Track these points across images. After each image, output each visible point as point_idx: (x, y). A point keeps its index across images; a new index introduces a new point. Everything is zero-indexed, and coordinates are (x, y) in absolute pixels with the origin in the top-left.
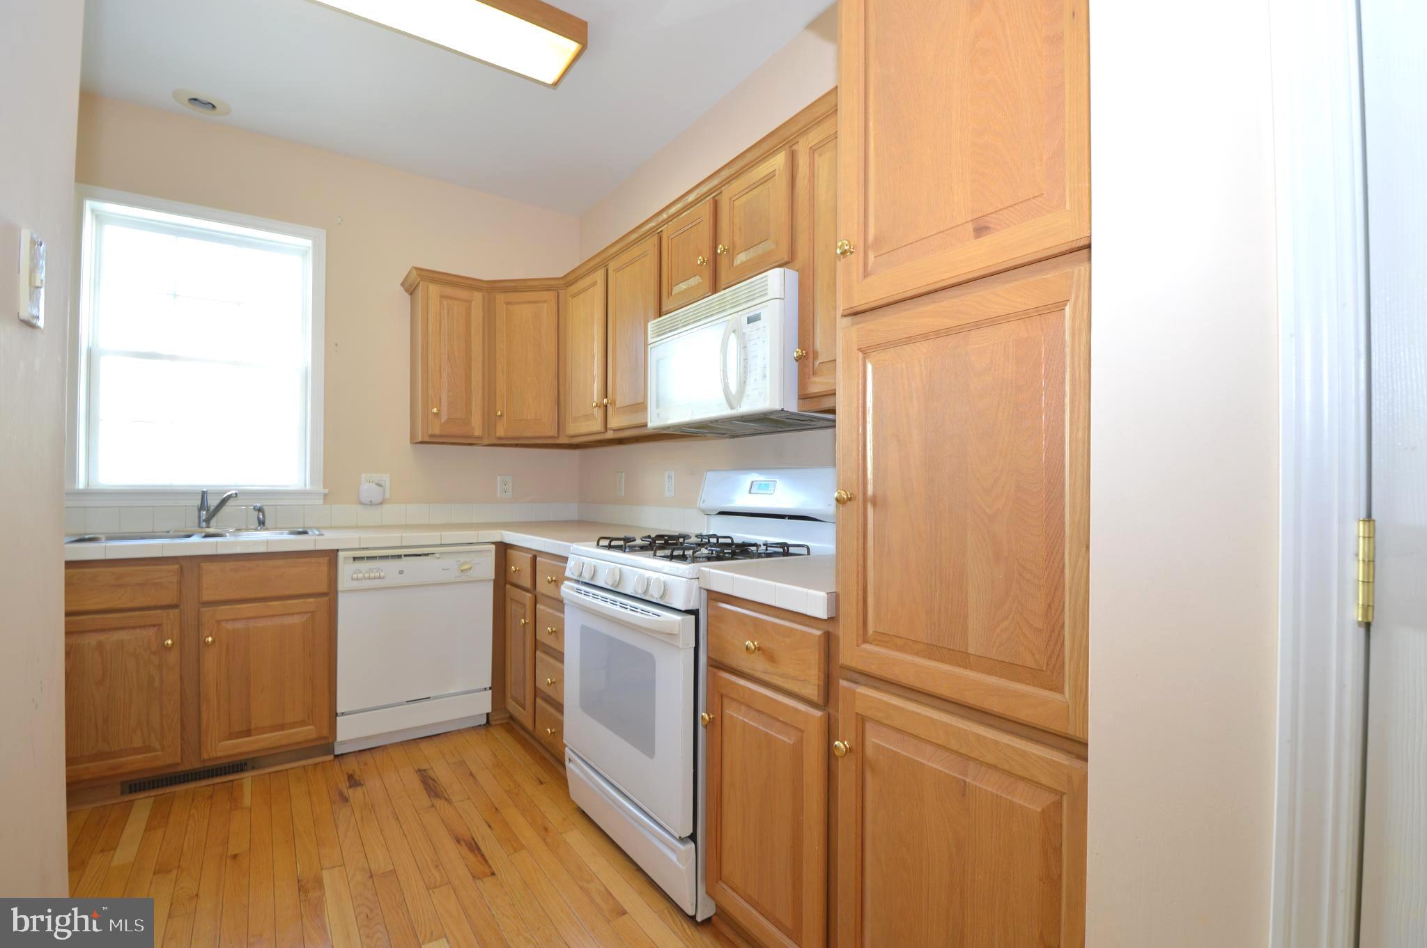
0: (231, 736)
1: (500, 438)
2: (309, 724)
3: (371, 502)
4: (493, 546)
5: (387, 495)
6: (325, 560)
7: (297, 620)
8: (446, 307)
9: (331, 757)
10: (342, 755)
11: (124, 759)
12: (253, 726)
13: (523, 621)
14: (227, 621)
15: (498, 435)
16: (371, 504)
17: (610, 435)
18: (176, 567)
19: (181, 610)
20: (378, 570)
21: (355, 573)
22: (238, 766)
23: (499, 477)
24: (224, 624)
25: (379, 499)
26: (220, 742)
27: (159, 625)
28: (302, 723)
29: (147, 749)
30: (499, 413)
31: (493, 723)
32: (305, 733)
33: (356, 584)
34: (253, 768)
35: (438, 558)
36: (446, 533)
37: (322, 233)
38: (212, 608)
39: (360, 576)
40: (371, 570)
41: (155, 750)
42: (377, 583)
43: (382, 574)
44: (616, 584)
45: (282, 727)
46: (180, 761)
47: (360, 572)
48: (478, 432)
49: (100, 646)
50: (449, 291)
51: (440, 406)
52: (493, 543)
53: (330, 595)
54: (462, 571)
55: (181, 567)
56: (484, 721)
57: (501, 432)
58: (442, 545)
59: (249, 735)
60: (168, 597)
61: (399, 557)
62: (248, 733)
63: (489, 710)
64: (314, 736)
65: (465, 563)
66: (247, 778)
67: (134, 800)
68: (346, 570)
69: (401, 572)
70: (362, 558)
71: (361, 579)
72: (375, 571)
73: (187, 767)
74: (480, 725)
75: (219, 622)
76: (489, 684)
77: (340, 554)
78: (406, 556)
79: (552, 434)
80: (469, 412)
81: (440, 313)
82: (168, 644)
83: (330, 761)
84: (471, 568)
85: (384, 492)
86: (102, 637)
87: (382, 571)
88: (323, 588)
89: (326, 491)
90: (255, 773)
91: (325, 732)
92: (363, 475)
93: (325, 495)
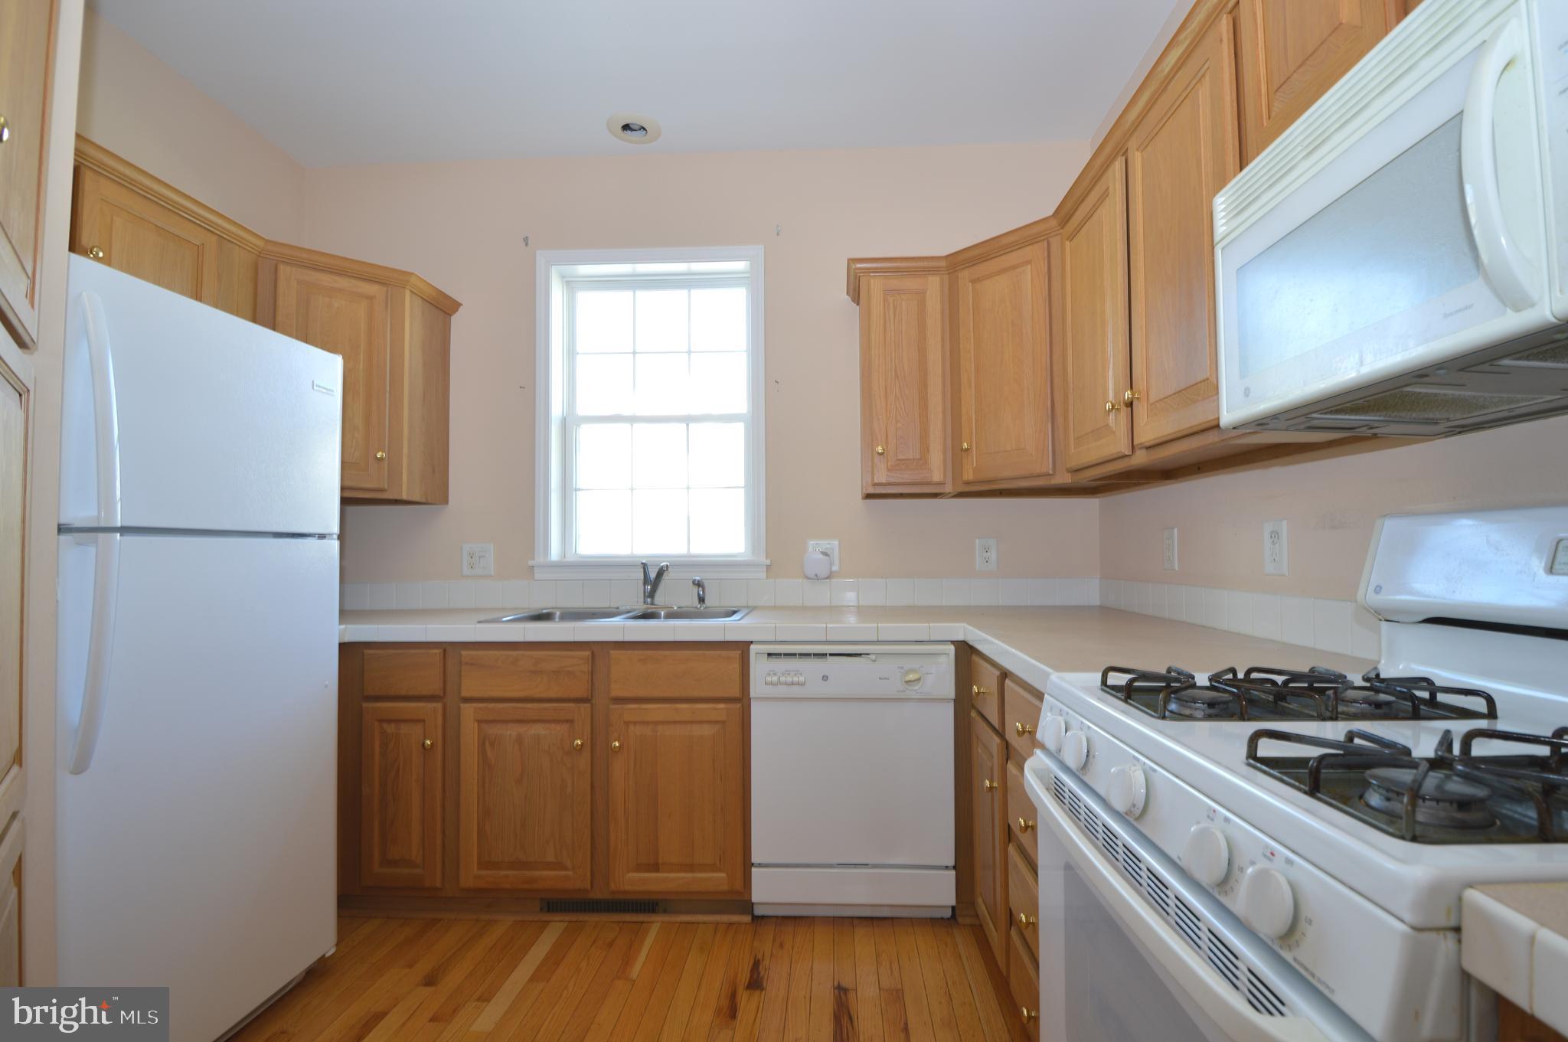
0: (639, 868)
1: (968, 483)
2: (720, 870)
3: (816, 575)
4: (952, 648)
5: (835, 568)
6: (736, 654)
7: (706, 731)
8: (891, 306)
9: (747, 919)
10: (763, 917)
11: (537, 873)
12: (660, 861)
13: (987, 783)
14: (635, 723)
15: (965, 478)
16: (817, 578)
17: (1141, 459)
18: (587, 653)
19: (592, 705)
20: (797, 673)
21: (769, 675)
22: (648, 905)
23: (977, 541)
24: (632, 727)
25: (824, 573)
26: (628, 872)
27: (570, 721)
28: (712, 868)
29: (558, 865)
30: (965, 445)
31: (960, 920)
32: (716, 880)
33: (769, 691)
34: (665, 911)
35: (874, 661)
36: (884, 625)
37: (758, 250)
38: (620, 706)
39: (775, 679)
40: (787, 673)
41: (565, 869)
42: (796, 691)
43: (802, 679)
44: (1137, 812)
45: (691, 868)
46: (589, 888)
47: (775, 674)
48: (937, 476)
49: (519, 740)
50: (895, 283)
51: (887, 443)
52: (953, 642)
53: (742, 701)
54: (906, 682)
55: (592, 652)
56: (948, 914)
57: (969, 475)
58: (878, 642)
59: (657, 871)
60: (579, 690)
61: (824, 655)
62: (655, 867)
63: (953, 902)
64: (725, 887)
65: (912, 671)
66: (656, 924)
67: (550, 921)
68: (760, 670)
69: (825, 678)
70: (778, 655)
71: (776, 684)
72: (792, 673)
73: (598, 894)
74: (942, 918)
75: (627, 723)
76: (951, 862)
77: (752, 647)
78: (831, 655)
79: (1044, 470)
80: (925, 449)
81: (885, 313)
82: (577, 745)
83: (746, 924)
84: (918, 680)
85: (831, 564)
86: (522, 729)
87: (801, 674)
88: (735, 692)
89: (768, 562)
90: (666, 918)
91: (738, 885)
92: (811, 543)
93: (768, 567)
